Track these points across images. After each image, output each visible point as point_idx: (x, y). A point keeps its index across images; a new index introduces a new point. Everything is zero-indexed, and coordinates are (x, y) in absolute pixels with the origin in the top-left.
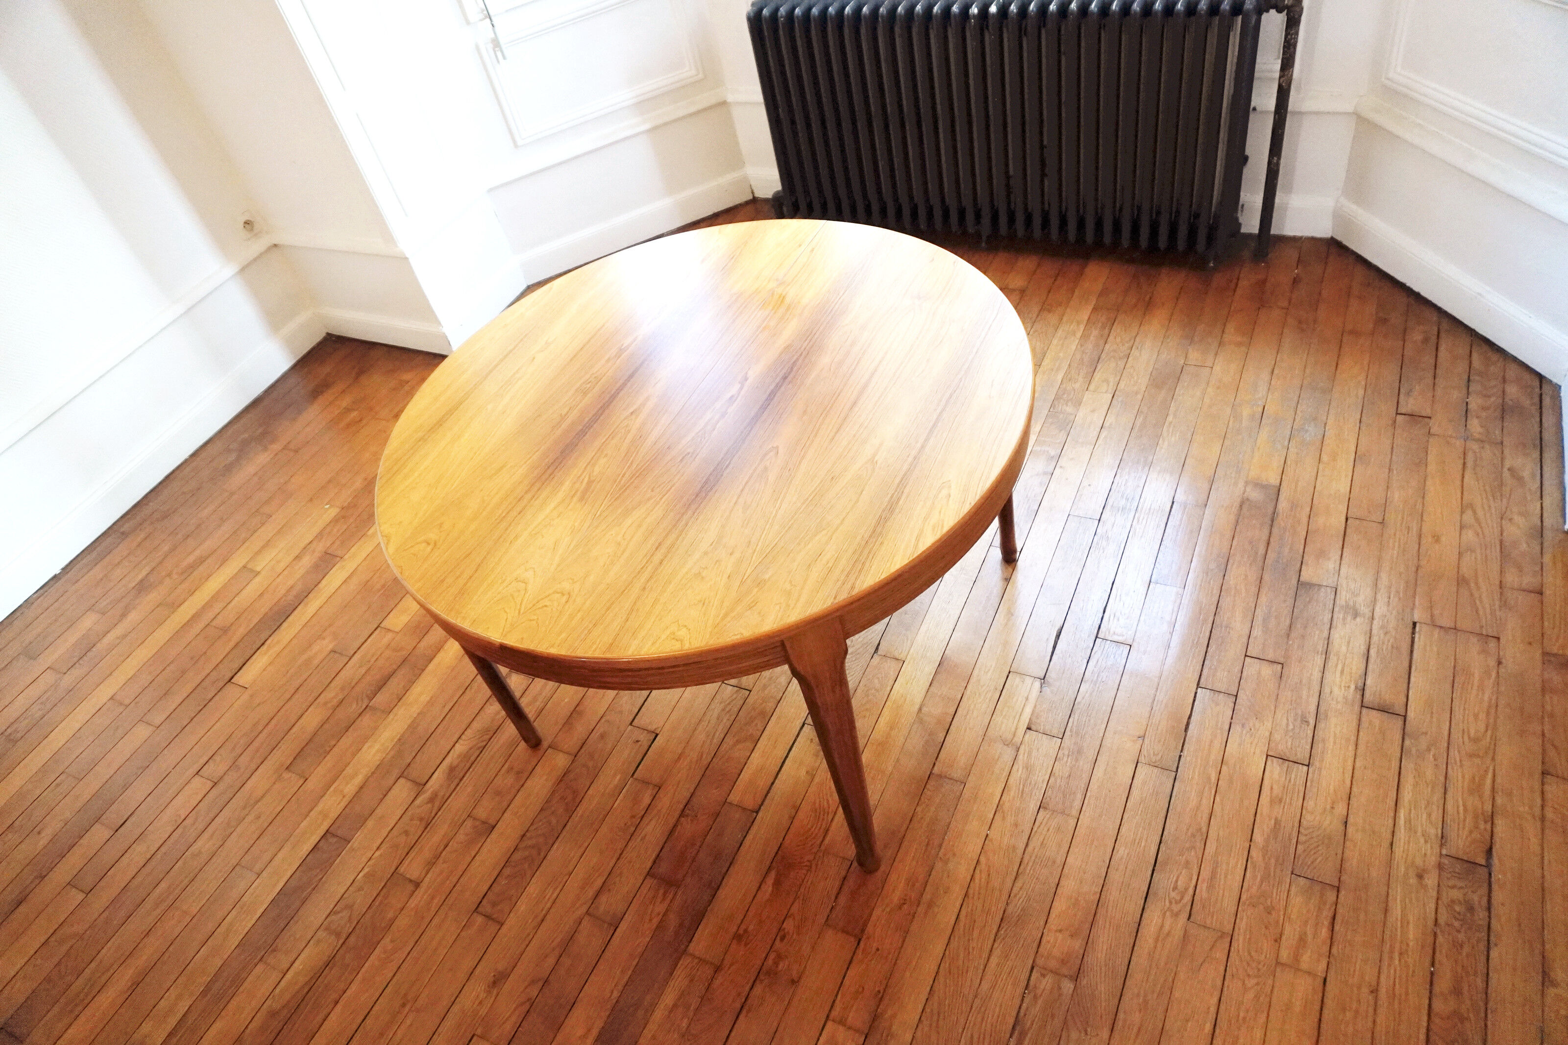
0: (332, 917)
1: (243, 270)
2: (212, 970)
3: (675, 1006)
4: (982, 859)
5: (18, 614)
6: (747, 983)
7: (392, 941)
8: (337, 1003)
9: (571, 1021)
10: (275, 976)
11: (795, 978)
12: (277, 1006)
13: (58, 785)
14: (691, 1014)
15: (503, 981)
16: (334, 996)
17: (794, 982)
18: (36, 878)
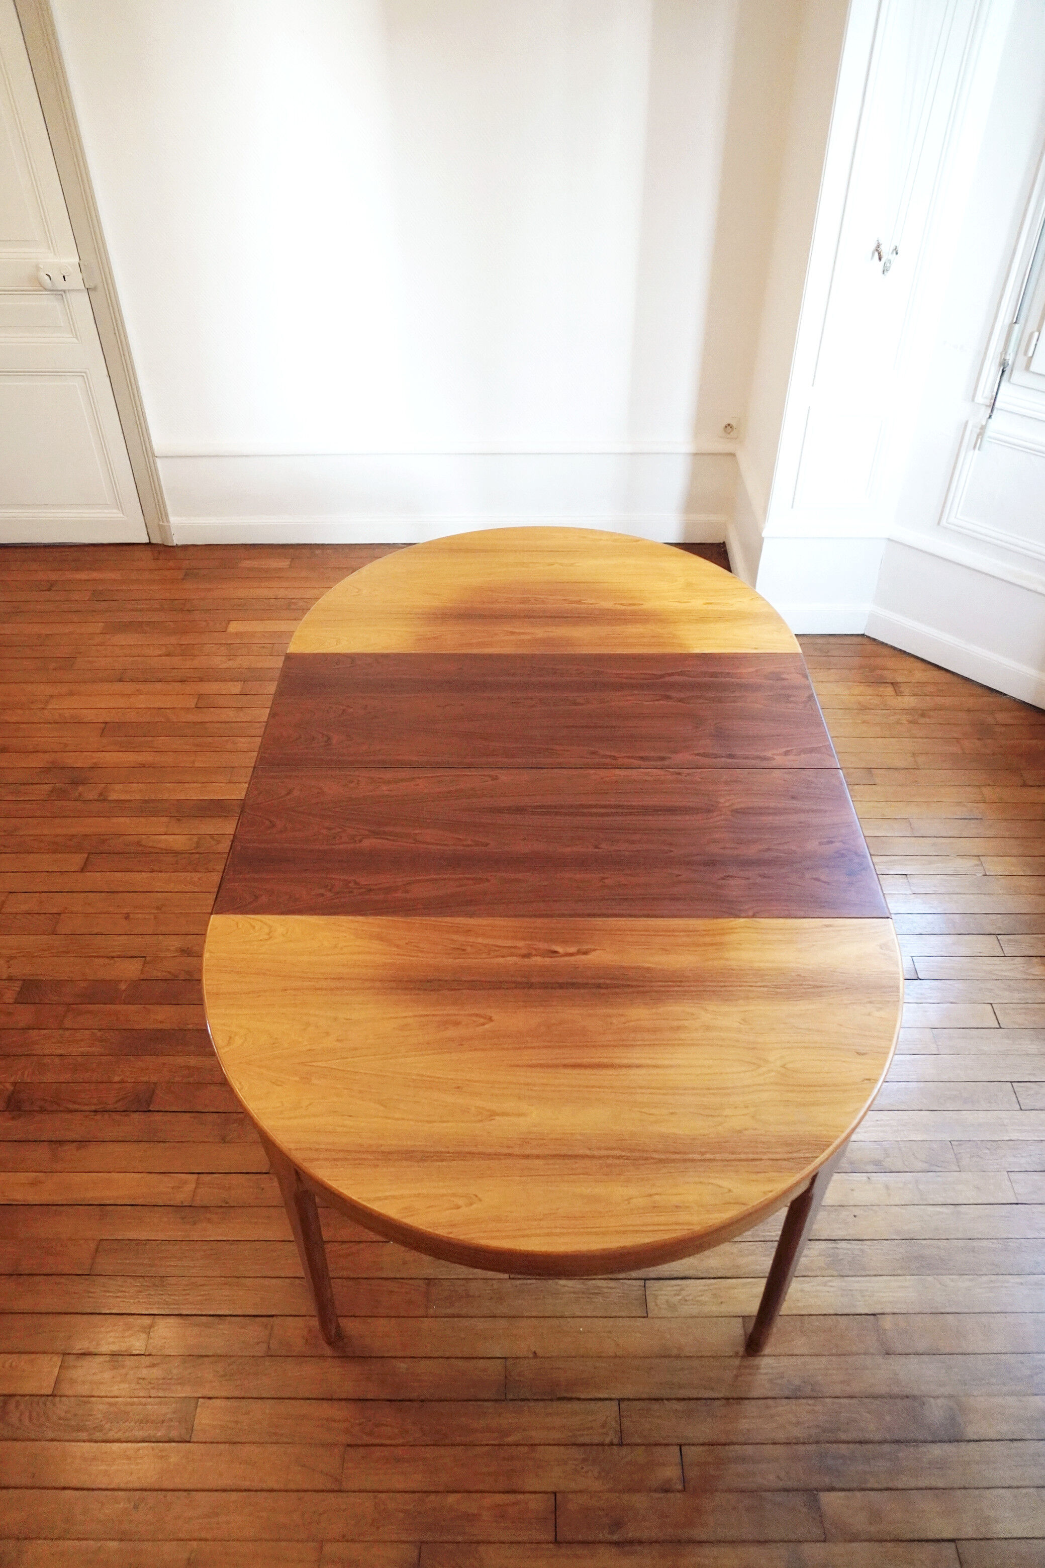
0: (208, 837)
1: (696, 454)
2: (160, 797)
3: (188, 1067)
4: (362, 1246)
5: (383, 547)
6: (216, 1108)
7: (199, 879)
8: (152, 872)
9: (167, 1008)
10: (162, 830)
11: (227, 1139)
12: (143, 843)
13: (264, 647)
14: (185, 1080)
15: (186, 955)
16: (156, 868)
17: (223, 1140)
18: (199, 677)
